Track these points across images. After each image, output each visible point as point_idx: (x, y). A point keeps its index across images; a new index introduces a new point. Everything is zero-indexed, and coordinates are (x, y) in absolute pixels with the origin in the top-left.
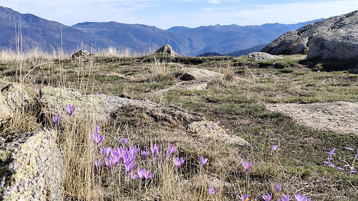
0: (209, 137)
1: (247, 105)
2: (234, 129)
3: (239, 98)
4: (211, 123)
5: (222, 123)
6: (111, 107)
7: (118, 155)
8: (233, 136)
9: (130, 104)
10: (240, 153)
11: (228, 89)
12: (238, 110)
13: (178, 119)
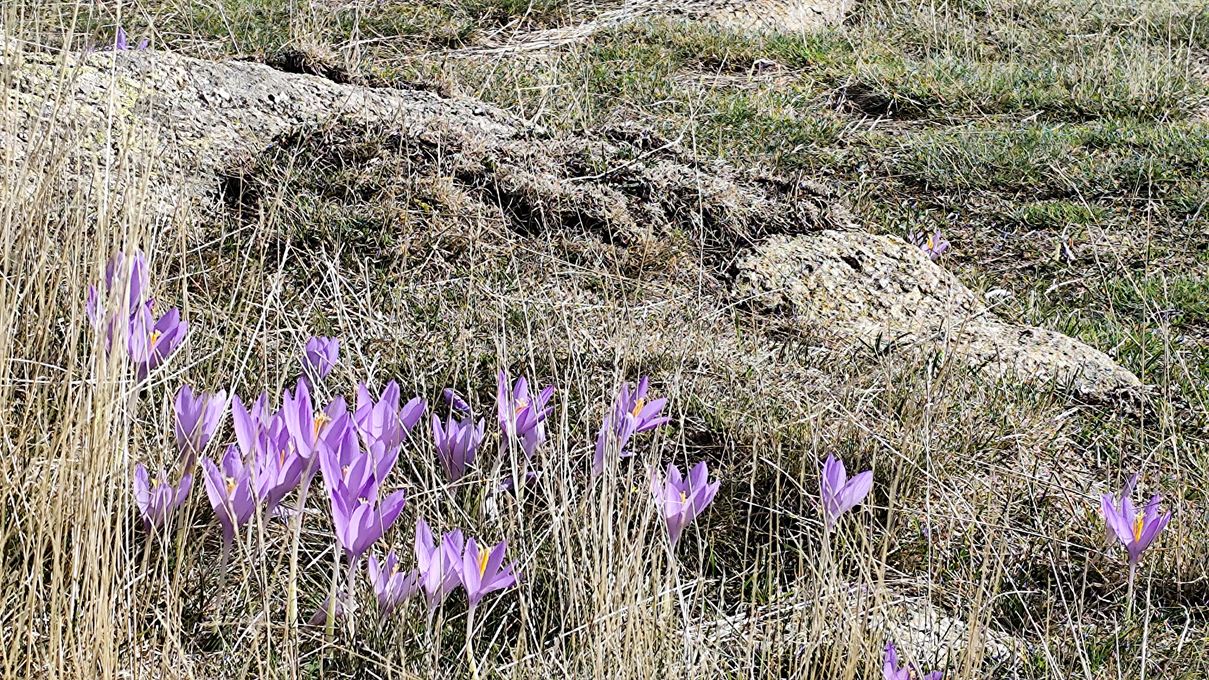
0: (879, 337)
1: (1127, 130)
2: (1042, 289)
3: (1069, 87)
4: (891, 244)
5: (958, 253)
6: (223, 136)
7: (283, 445)
8: (1039, 333)
9: (346, 117)
10: (1081, 442)
11: (992, 26)
12: (1064, 162)
13: (670, 214)
